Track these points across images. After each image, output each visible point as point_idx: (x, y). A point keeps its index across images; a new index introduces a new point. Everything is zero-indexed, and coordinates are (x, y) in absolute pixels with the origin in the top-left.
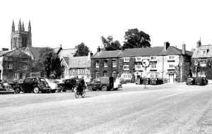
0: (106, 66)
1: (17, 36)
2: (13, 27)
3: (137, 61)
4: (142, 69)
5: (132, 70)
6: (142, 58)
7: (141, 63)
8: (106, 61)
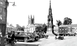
0: (63, 30)
1: (30, 20)
2: (29, 17)
3: (73, 28)
4: (74, 30)
5: (71, 31)
6: (74, 27)
7: (74, 29)
8: (63, 28)
